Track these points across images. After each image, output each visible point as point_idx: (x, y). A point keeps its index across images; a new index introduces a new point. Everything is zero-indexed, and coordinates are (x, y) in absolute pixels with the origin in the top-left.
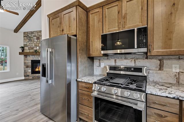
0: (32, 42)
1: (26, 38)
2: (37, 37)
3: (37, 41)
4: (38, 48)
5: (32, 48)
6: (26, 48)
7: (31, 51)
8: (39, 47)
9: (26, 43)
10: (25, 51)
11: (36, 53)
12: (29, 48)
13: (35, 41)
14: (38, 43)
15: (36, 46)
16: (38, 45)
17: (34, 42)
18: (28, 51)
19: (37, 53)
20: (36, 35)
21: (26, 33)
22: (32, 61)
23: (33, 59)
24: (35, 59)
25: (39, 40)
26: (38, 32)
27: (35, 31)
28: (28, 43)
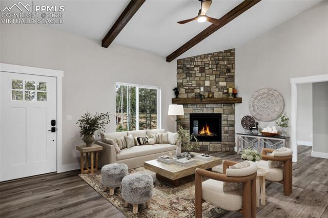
0: (192, 79)
1: (181, 71)
2: (201, 68)
3: (200, 75)
4: (202, 89)
5: (192, 90)
6: (182, 90)
7: (191, 95)
8: (205, 87)
9: (181, 81)
10: (180, 96)
11: (201, 99)
12: (186, 89)
13: (197, 75)
14: (202, 78)
15: (199, 85)
16: (202, 83)
17: (196, 79)
18: (185, 96)
19: (203, 100)
20: (200, 64)
21: (182, 61)
22: (191, 114)
23: (194, 112)
24: (197, 112)
25: (203, 74)
26: (202, 57)
27: (197, 57)
28: (185, 81)
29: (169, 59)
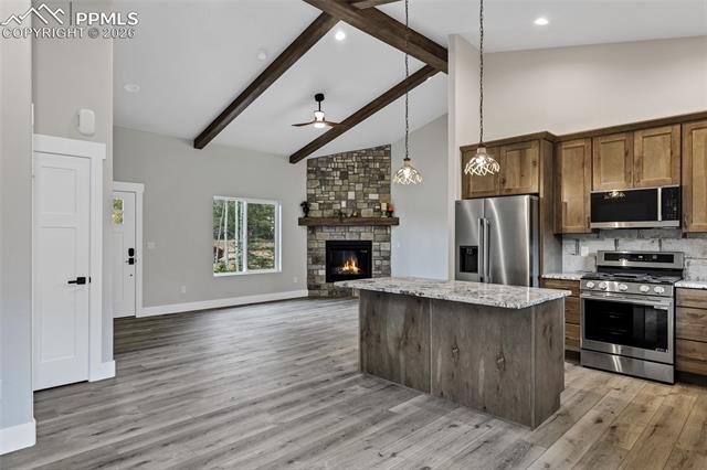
0: (329, 188)
1: (313, 176)
2: (341, 173)
3: (340, 183)
4: (344, 204)
5: (330, 206)
6: (315, 206)
7: (328, 213)
8: (347, 201)
9: (312, 192)
10: (312, 214)
11: (341, 219)
12: (320, 204)
13: (336, 183)
14: (344, 188)
15: (339, 198)
16: (343, 195)
17: (336, 189)
18: (319, 214)
19: (345, 221)
20: (341, 165)
21: (315, 162)
22: (327, 242)
23: (332, 239)
24: (335, 238)
25: (346, 181)
26: (344, 156)
27: (337, 155)
28: (319, 191)
29: (294, 158)
